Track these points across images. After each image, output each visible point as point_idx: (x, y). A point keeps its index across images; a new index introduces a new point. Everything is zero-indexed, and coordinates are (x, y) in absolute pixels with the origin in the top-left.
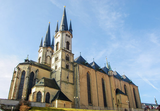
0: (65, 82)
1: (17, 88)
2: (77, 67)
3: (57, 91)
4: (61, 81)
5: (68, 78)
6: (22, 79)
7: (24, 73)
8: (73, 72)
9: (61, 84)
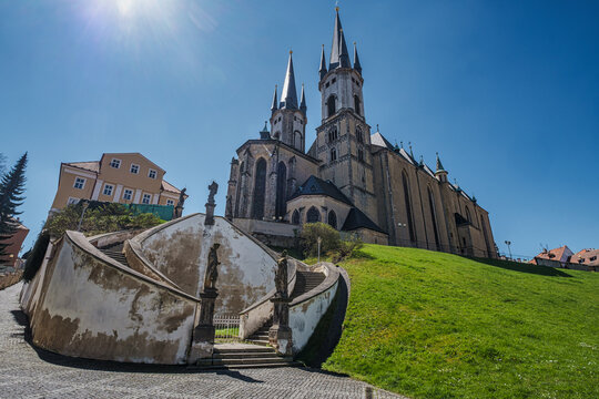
0: (359, 188)
1: (250, 198)
2: (383, 156)
3: (349, 208)
4: (353, 188)
5: (363, 180)
6: (260, 179)
7: (262, 163)
8: (371, 167)
9: (352, 193)
